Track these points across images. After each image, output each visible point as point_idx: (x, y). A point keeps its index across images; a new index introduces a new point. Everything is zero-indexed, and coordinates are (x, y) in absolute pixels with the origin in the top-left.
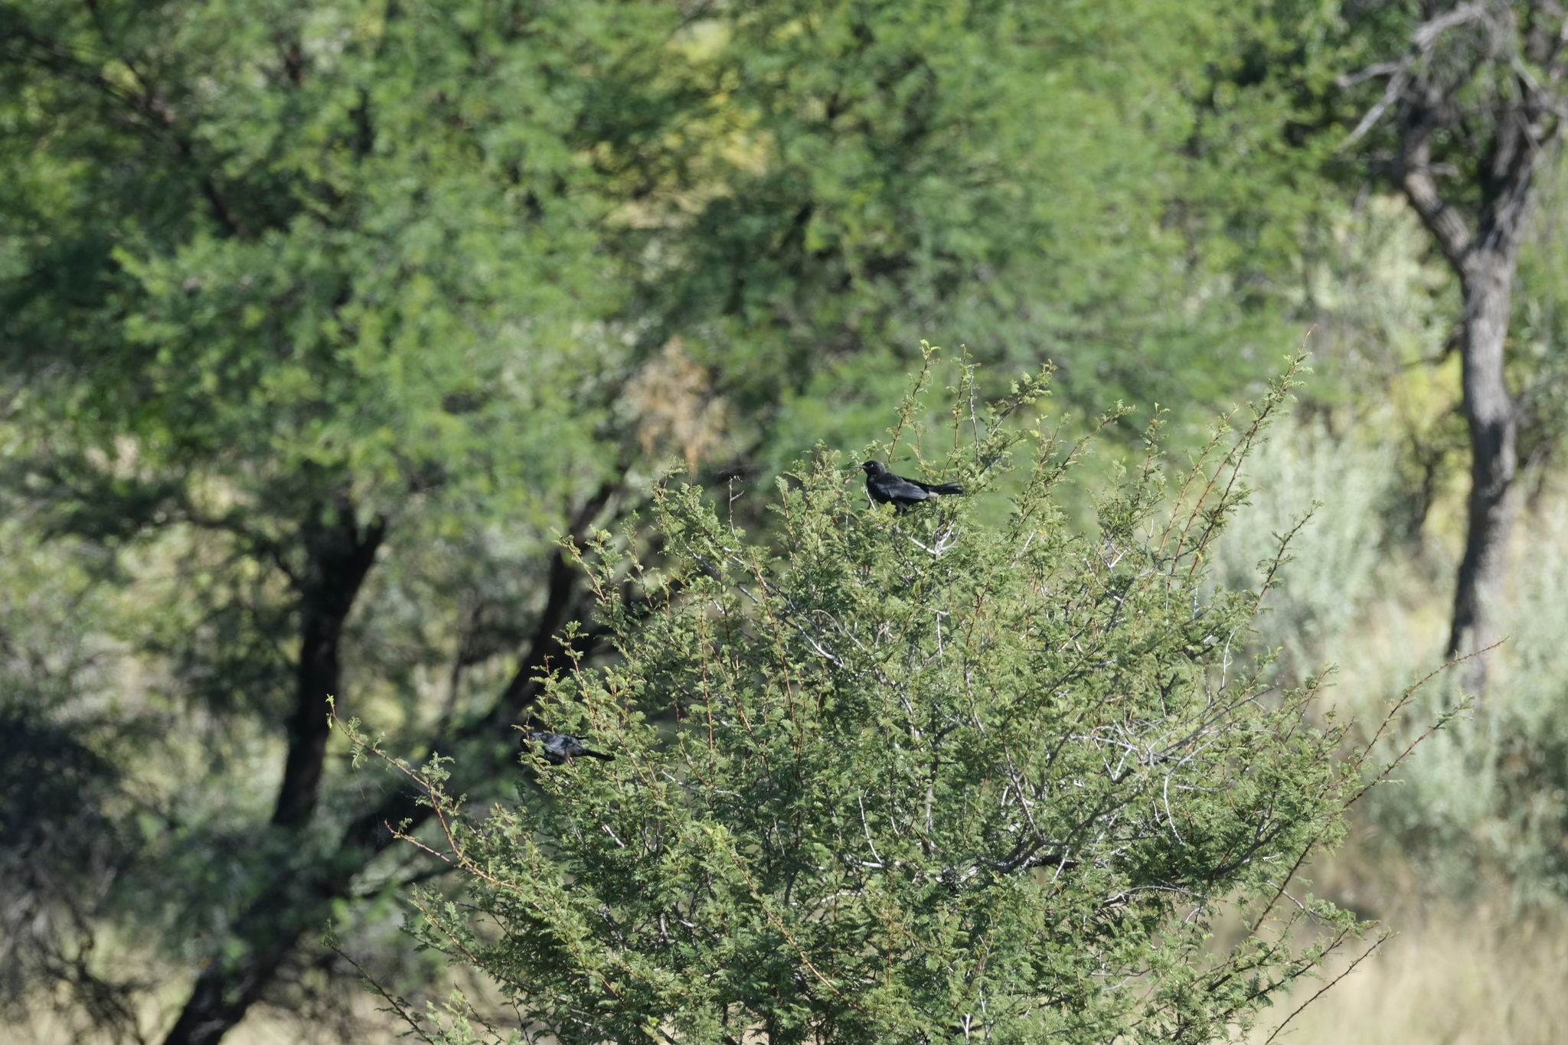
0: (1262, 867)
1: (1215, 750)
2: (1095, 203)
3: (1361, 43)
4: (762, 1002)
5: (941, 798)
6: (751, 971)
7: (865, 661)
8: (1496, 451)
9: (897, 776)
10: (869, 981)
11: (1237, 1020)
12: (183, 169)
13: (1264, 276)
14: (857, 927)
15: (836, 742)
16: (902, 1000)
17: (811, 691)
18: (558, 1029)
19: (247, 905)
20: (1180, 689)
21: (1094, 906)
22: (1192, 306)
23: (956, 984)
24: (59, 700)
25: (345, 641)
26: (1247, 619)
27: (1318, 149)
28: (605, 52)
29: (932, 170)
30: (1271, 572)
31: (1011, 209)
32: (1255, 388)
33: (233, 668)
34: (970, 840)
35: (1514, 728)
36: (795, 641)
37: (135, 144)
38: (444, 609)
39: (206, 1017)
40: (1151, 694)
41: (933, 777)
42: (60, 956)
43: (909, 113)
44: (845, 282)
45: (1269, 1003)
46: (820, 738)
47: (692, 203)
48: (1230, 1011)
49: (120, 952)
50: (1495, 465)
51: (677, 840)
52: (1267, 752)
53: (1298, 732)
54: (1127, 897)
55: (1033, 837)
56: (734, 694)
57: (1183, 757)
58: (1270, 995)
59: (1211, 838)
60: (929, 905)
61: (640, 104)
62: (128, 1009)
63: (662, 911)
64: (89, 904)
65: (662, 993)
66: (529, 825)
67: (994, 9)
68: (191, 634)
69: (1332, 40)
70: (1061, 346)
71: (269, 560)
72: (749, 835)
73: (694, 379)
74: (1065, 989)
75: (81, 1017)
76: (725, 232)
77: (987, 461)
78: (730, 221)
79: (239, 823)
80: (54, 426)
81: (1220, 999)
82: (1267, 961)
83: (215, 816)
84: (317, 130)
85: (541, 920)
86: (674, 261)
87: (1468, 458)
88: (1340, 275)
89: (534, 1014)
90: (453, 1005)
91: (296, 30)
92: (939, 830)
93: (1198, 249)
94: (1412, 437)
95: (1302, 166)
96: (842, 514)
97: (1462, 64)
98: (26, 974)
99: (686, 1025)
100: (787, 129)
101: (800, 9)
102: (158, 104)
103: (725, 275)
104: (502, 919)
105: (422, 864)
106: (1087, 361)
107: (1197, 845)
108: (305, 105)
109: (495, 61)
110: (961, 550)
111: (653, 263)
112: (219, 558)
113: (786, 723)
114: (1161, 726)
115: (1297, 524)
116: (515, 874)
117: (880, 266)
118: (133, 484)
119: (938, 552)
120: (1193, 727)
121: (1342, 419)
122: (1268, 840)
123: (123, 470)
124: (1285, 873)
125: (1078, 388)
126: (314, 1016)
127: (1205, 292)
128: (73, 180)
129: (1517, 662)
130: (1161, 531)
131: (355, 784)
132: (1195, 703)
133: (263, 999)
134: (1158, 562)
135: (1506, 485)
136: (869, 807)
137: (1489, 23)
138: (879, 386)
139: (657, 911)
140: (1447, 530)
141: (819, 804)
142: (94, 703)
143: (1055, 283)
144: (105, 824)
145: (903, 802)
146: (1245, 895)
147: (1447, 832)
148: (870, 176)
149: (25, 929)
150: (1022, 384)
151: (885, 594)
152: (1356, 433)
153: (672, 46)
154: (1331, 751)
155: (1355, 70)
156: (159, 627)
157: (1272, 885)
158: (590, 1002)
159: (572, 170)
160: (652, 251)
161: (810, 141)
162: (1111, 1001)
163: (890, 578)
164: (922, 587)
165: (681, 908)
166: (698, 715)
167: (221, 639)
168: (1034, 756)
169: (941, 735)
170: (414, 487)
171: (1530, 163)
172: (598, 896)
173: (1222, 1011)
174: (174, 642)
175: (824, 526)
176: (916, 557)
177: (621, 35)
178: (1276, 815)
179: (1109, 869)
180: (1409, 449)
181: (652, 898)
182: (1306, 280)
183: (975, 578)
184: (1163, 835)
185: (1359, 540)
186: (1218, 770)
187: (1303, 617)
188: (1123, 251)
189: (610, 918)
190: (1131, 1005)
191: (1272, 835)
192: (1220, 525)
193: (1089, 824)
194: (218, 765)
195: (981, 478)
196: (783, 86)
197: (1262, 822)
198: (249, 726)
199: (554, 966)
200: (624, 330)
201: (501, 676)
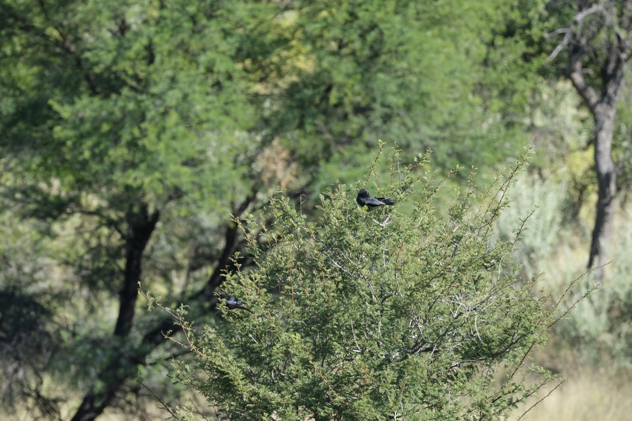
0: (514, 353)
1: (495, 306)
2: (446, 85)
3: (553, 20)
4: (312, 406)
5: (385, 324)
6: (308, 393)
7: (354, 269)
8: (608, 185)
9: (367, 315)
10: (355, 398)
11: (503, 414)
12: (78, 71)
13: (514, 114)
14: (350, 376)
15: (342, 302)
16: (369, 405)
17: (333, 280)
18: (230, 416)
19: (104, 367)
20: (481, 281)
21: (446, 368)
22: (485, 126)
23: (391, 399)
24: (29, 284)
25: (143, 260)
26: (508, 253)
27: (536, 63)
28: (248, 24)
29: (381, 70)
30: (518, 234)
31: (413, 87)
32: (510, 160)
33: (97, 271)
34: (397, 341)
35: (615, 297)
36: (326, 261)
37: (58, 61)
38: (183, 248)
39: (87, 412)
40: (470, 283)
41: (381, 316)
42: (29, 387)
43: (371, 48)
44: (345, 117)
45: (517, 407)
46: (336, 300)
47: (284, 84)
48: (501, 410)
49: (53, 386)
50: (607, 190)
51: (279, 341)
52: (516, 307)
53: (528, 298)
54: (459, 364)
55: (422, 340)
56: (302, 282)
57: (483, 308)
58: (517, 404)
59: (493, 341)
60: (380, 367)
61: (262, 45)
62: (56, 409)
63: (272, 369)
64: (41, 366)
65: (272, 402)
66: (219, 333)
67: (406, 6)
68: (81, 258)
69: (542, 19)
70: (432, 143)
71: (113, 228)
72: (308, 339)
73: (285, 155)
74: (434, 402)
75: (37, 412)
76: (297, 96)
77: (404, 189)
78: (299, 91)
79: (101, 334)
80: (26, 174)
81: (497, 406)
82: (516, 391)
83: (91, 331)
84: (131, 54)
85: (224, 372)
86: (275, 108)
87: (596, 188)
88: (545, 113)
89: (221, 410)
90: (187, 408)
91: (123, 14)
92: (384, 337)
93: (488, 103)
94: (574, 179)
95: (530, 70)
96: (346, 210)
97: (594, 28)
98: (15, 395)
99: (282, 415)
100: (322, 53)
101: (327, 6)
102: (67, 44)
103: (297, 113)
104: (208, 372)
105: (175, 350)
106: (444, 148)
107: (488, 344)
108: (126, 44)
109: (204, 27)
110: (393, 224)
111: (268, 109)
112: (93, 227)
113: (323, 294)
114: (474, 296)
115: (529, 215)
116: (213, 354)
117: (359, 110)
118: (58, 197)
119: (384, 225)
120: (486, 296)
121: (546, 172)
122: (516, 342)
123: (54, 192)
124: (523, 355)
125: (440, 159)
126: (131, 412)
127: (490, 121)
128: (33, 75)
129: (616, 270)
130: (474, 217)
131: (148, 318)
132: (487, 287)
133: (111, 405)
134: (472, 229)
135: (612, 198)
136: (356, 328)
137: (605, 13)
138: (360, 159)
139: (271, 369)
140: (588, 217)
141: (336, 327)
142: (43, 285)
143: (430, 117)
144: (47, 334)
145: (369, 326)
146: (507, 364)
147: (587, 339)
148: (355, 73)
149: (15, 376)
150: (418, 158)
151: (363, 242)
152: (551, 177)
153: (275, 21)
154: (542, 306)
155: (551, 31)
156: (68, 255)
157: (518, 360)
158: (243, 405)
159: (235, 70)
160: (267, 104)
161: (331, 58)
162: (453, 406)
163: (365, 236)
164: (378, 239)
165: (280, 368)
166: (287, 290)
167: (94, 260)
168: (423, 307)
169: (384, 299)
170: (170, 198)
171: (621, 69)
172: (247, 362)
173: (497, 410)
174: (75, 261)
175: (339, 214)
176: (375, 227)
177: (254, 17)
178: (520, 332)
179: (452, 353)
180: (572, 184)
181: (268, 364)
182: (531, 115)
183: (399, 235)
184: (474, 339)
185: (553, 221)
186: (496, 313)
187: (530, 252)
188: (458, 104)
189: (251, 372)
190: (462, 408)
191: (518, 340)
192: (497, 215)
193: (444, 335)
194: (92, 310)
195: (402, 196)
196: (321, 36)
197: (514, 335)
198: (104, 295)
199: (228, 391)
200: (257, 134)
201: (207, 275)
